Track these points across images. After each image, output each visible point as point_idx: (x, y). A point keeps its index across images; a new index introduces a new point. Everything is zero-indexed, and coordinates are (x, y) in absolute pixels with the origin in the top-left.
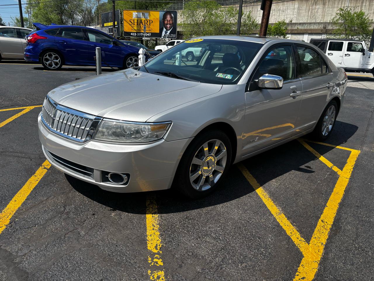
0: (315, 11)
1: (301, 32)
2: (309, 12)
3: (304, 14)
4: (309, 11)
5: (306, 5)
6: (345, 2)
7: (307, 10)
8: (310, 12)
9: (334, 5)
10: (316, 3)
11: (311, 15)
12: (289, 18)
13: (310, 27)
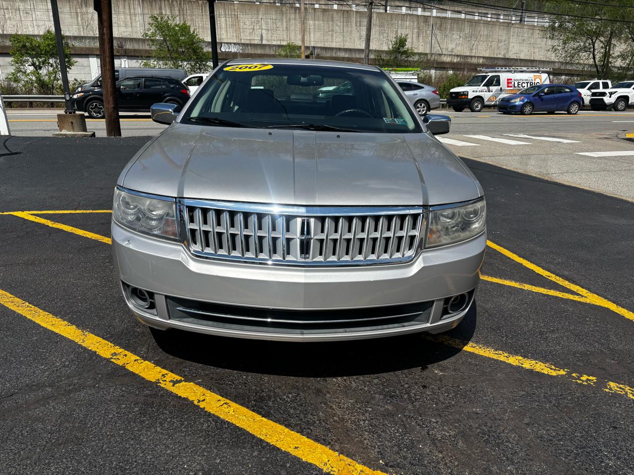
0: (88, 18)
1: (83, 53)
2: (77, 17)
3: (70, 20)
4: (77, 15)
5: (68, 6)
6: (134, 6)
7: (74, 15)
8: (79, 18)
9: (117, 9)
10: (86, 3)
11: (82, 23)
12: (44, 27)
13: (94, 44)
